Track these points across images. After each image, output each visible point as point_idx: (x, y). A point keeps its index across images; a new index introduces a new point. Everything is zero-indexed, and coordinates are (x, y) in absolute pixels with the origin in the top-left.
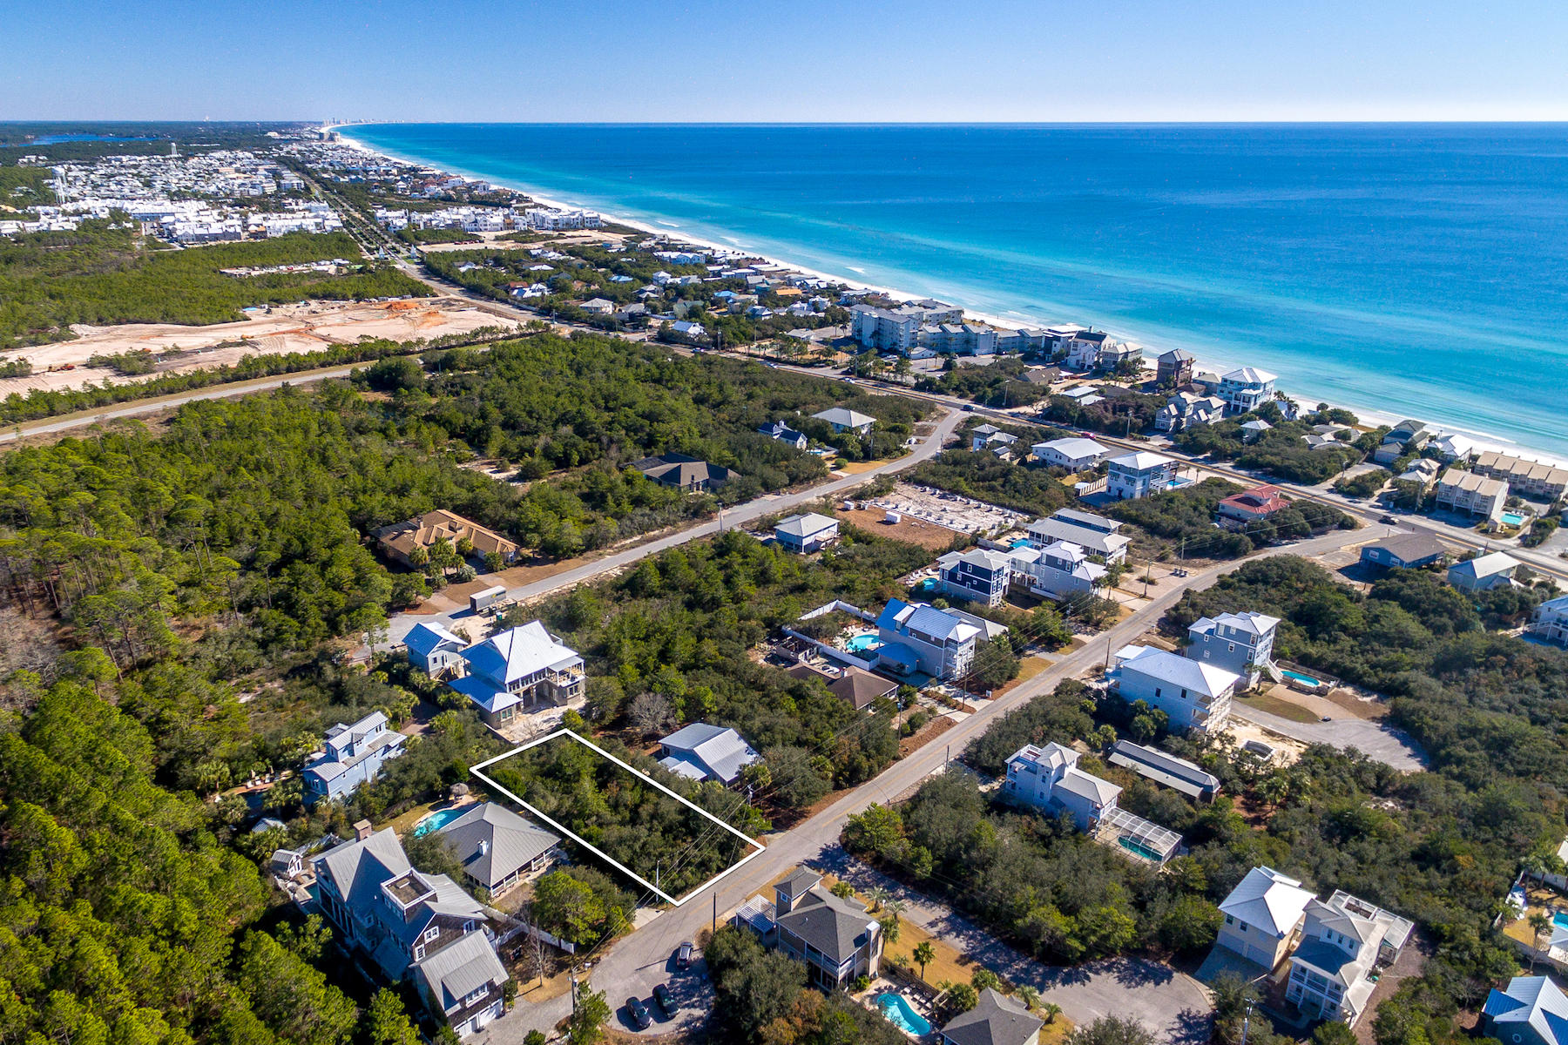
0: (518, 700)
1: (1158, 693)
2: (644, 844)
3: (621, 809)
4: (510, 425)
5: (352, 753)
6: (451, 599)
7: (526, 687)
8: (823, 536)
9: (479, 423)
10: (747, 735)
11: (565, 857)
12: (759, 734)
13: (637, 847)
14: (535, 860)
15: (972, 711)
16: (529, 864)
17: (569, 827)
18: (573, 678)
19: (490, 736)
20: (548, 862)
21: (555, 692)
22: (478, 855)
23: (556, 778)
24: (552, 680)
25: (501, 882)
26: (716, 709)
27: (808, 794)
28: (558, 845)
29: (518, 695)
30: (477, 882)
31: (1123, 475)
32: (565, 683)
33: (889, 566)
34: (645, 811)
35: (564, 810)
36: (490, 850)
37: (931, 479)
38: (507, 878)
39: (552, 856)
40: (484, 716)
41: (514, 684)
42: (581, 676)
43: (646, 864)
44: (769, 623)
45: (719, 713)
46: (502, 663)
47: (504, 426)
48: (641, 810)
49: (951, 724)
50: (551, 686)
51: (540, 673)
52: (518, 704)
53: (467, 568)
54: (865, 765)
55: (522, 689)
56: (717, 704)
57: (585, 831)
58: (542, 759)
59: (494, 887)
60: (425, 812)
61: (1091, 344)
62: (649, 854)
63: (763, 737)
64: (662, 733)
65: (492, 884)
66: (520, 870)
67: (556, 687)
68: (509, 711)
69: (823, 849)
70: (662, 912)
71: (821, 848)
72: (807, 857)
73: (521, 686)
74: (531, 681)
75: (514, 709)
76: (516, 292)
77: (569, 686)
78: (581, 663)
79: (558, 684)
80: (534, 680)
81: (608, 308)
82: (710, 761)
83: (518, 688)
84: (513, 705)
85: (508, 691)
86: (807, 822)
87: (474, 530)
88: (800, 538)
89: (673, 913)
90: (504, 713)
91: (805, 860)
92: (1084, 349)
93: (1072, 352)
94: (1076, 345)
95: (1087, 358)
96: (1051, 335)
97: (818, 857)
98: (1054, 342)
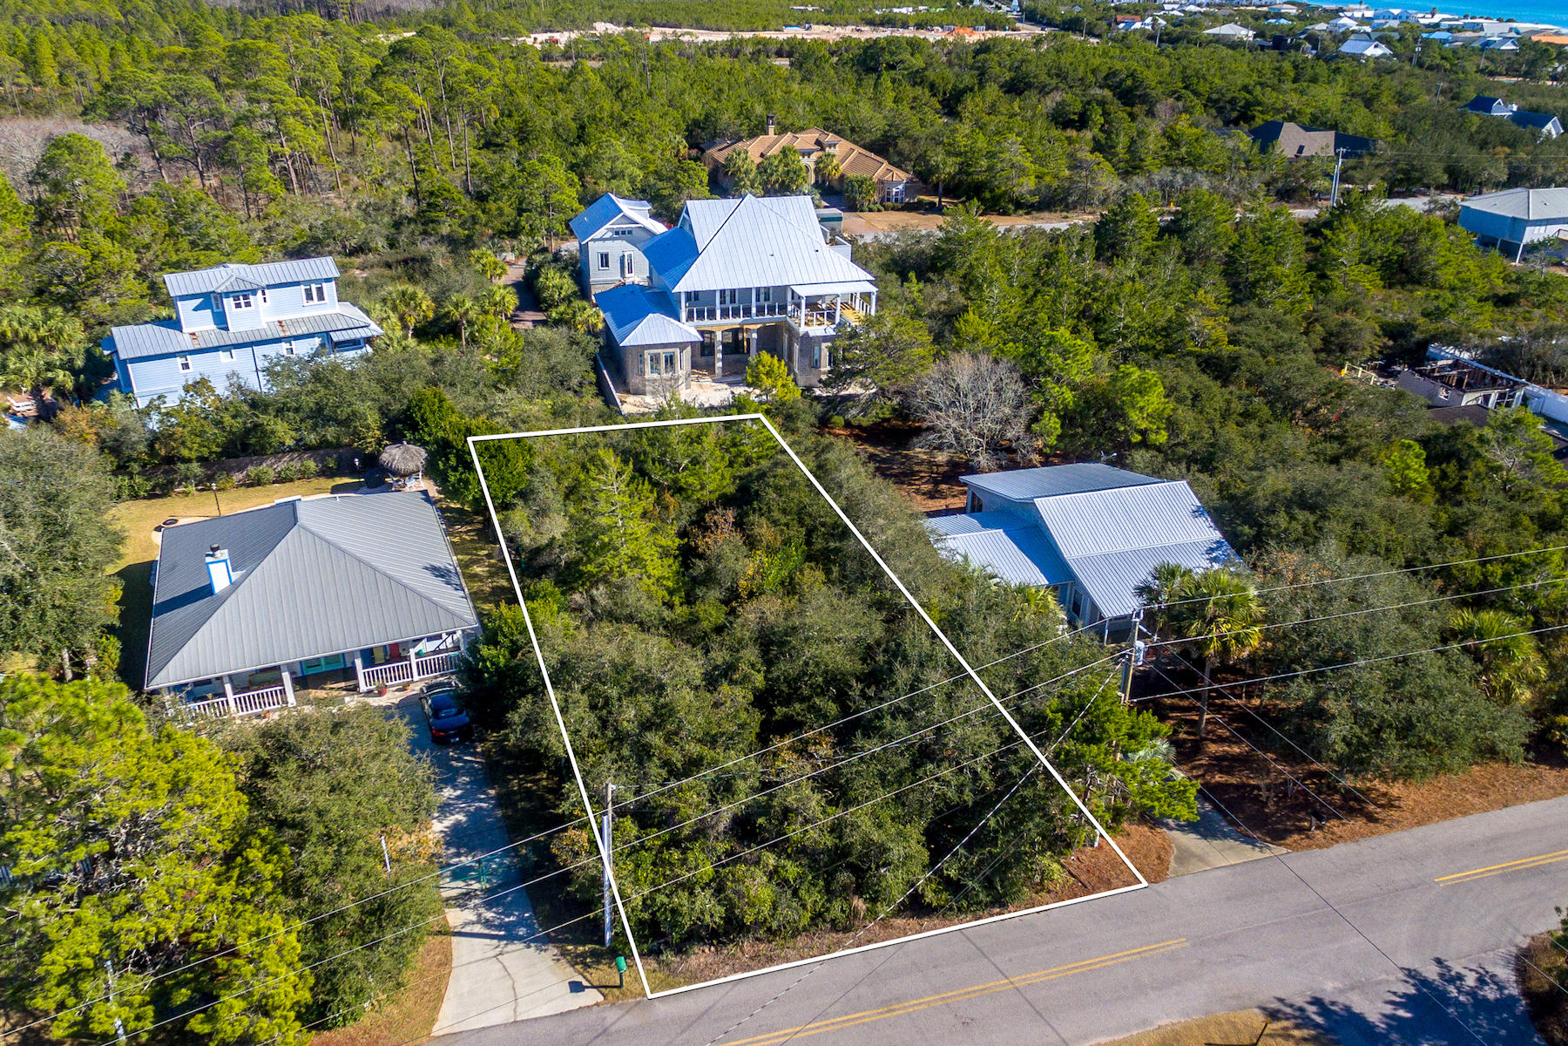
0: (701, 339)
5: (221, 321)
7: (734, 322)
16: (342, 666)
18: (842, 325)
20: (424, 681)
21: (796, 348)
22: (198, 594)
24: (793, 317)
26: (1162, 438)
27: (1405, 729)
32: (820, 330)
39: (451, 670)
40: (616, 355)
41: (700, 303)
46: (689, 253)
50: (791, 335)
51: (775, 299)
55: (720, 326)
64: (983, 459)
67: (797, 336)
68: (670, 360)
69: (1424, 982)
70: (591, 997)
71: (1411, 974)
72: (1329, 988)
73: (718, 312)
74: (747, 312)
75: (684, 359)
76: (1122, 25)
77: (825, 339)
78: (869, 294)
79: (803, 329)
80: (754, 310)
81: (1246, 34)
82: (1071, 550)
83: (712, 315)
84: (682, 346)
85: (684, 315)
86: (1374, 841)
87: (858, 149)
88: (1518, 225)
89: (630, 1020)
90: (655, 359)
91: (1316, 1001)
97: (1388, 1010)
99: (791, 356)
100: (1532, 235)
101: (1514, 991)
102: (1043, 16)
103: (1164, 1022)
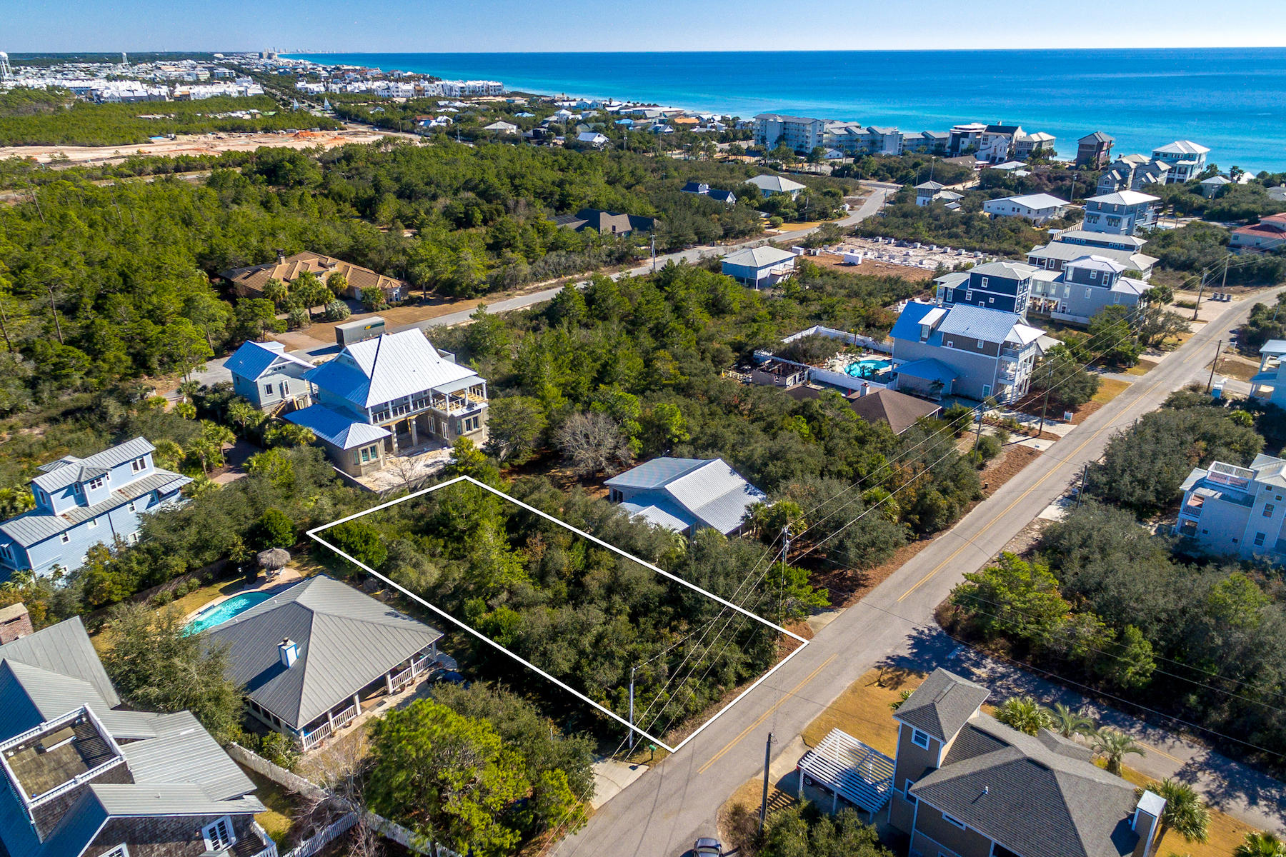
0: (388, 433)
2: (600, 638)
3: (552, 579)
4: (406, 194)
5: (82, 501)
6: (313, 337)
7: (401, 417)
8: (778, 270)
9: (371, 192)
10: (742, 466)
11: (452, 667)
12: (766, 465)
13: (586, 642)
14: (394, 672)
15: (1054, 437)
16: (381, 682)
17: (458, 613)
18: (471, 406)
19: (339, 482)
20: (419, 676)
21: (445, 425)
22: (280, 667)
23: (439, 535)
24: (439, 408)
25: (324, 718)
26: (687, 437)
27: (873, 544)
28: (439, 645)
29: (388, 428)
30: (277, 722)
31: (1104, 215)
32: (458, 411)
33: (870, 294)
34: (595, 580)
35: (451, 585)
36: (303, 658)
37: (882, 230)
38: (336, 711)
39: (430, 664)
40: (333, 455)
41: (381, 412)
42: (482, 404)
43: (609, 675)
44: (737, 347)
45: (693, 442)
46: (361, 381)
47: (400, 195)
48: (587, 579)
49: (1033, 453)
50: (438, 417)
51: (421, 398)
52: (388, 440)
53: (338, 305)
54: (943, 503)
55: (394, 420)
56: (689, 430)
57: (486, 616)
58: (418, 510)
59: (308, 729)
60: (212, 597)
61: (1001, 136)
62: (610, 656)
63: (771, 467)
64: (609, 470)
65: (302, 723)
66: (364, 694)
67: (445, 418)
68: (374, 449)
69: (914, 638)
70: (643, 769)
71: (910, 636)
72: (889, 652)
73: (391, 413)
74: (408, 409)
75: (381, 447)
76: (422, 123)
77: (464, 416)
78: (481, 385)
79: (449, 413)
80: (412, 407)
81: (512, 129)
82: (693, 505)
83: (388, 416)
84: (379, 440)
85: (371, 420)
86: (870, 594)
87: (352, 266)
88: (753, 270)
89: (667, 769)
90: (365, 451)
91: (888, 658)
92: (995, 143)
93: (982, 147)
94: (986, 138)
95: (998, 151)
96: (958, 132)
97: (910, 651)
98: (962, 139)
99: (438, 430)
100: (761, 274)
101: (940, 629)
102: (357, 116)
103: (848, 685)
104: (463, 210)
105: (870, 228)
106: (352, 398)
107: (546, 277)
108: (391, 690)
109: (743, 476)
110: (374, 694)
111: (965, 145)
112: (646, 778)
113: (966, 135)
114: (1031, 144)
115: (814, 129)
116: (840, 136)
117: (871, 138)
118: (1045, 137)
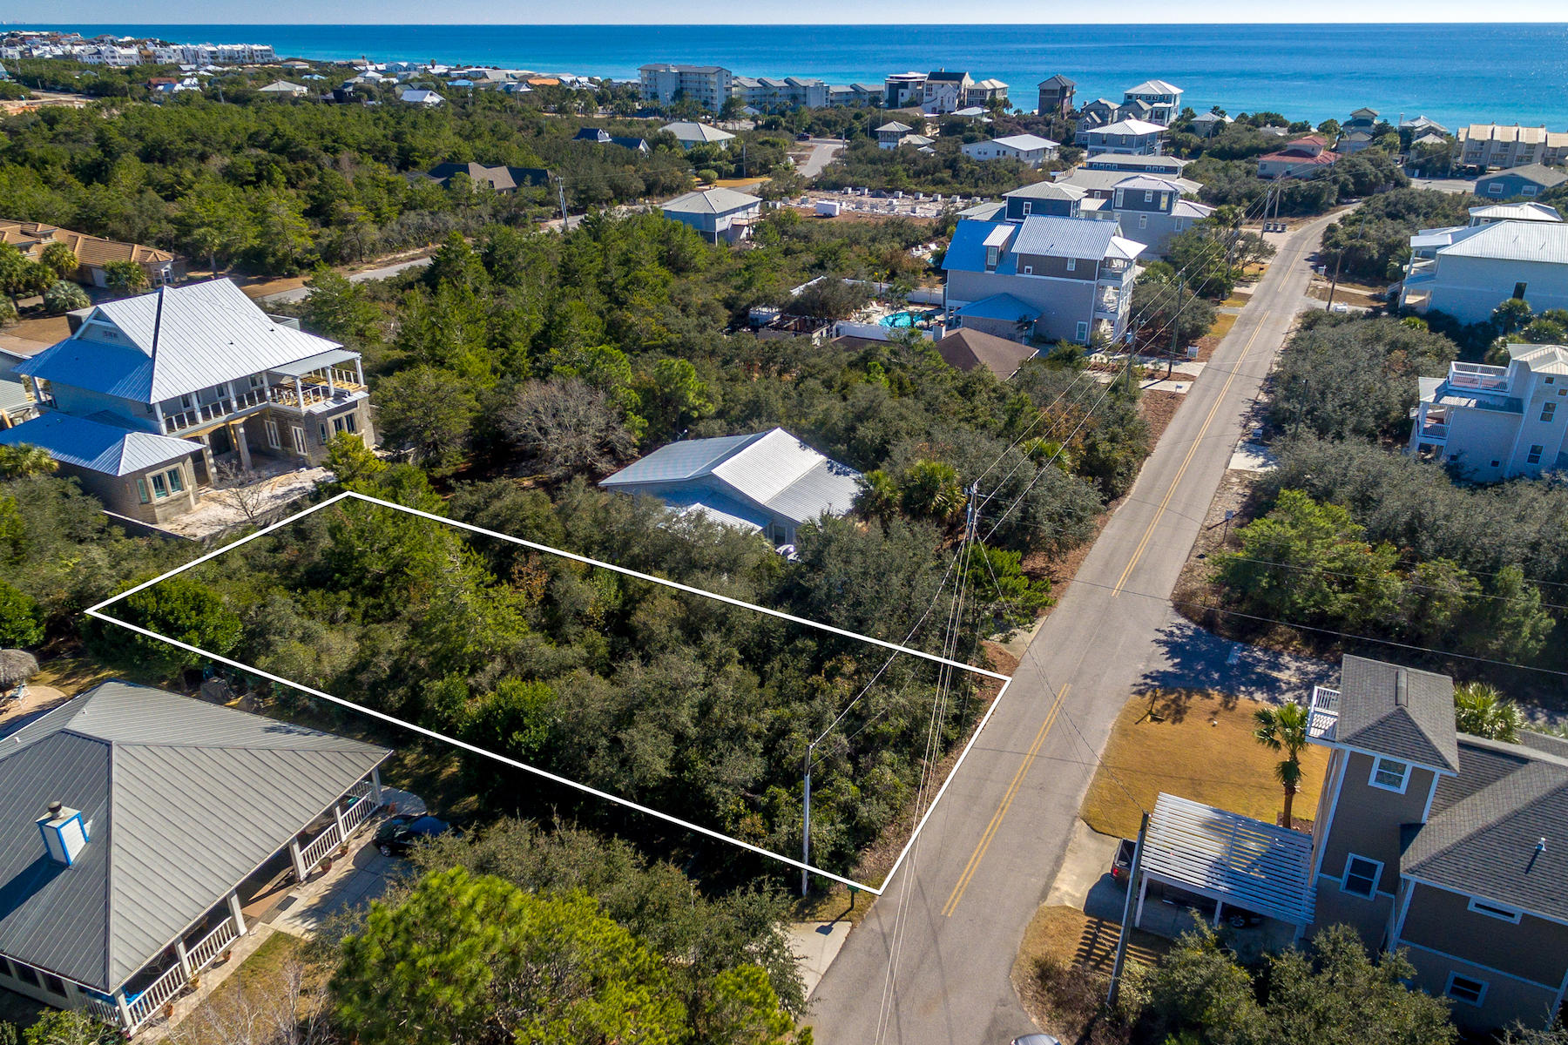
0: (196, 446)
1: (1519, 291)
2: (705, 708)
3: (571, 630)
4: (154, 154)
7: (218, 421)
8: (741, 218)
9: (97, 154)
10: (815, 436)
11: (414, 807)
12: (853, 429)
13: (684, 716)
14: (304, 839)
15: (1187, 377)
16: (283, 859)
17: (412, 710)
18: (339, 395)
19: (117, 531)
20: (354, 837)
21: (298, 431)
22: (48, 866)
23: (335, 587)
24: (285, 404)
25: (170, 956)
26: (711, 409)
27: (1069, 512)
28: (385, 774)
29: (197, 439)
30: (56, 985)
31: (1111, 149)
32: (320, 406)
33: (873, 240)
34: (654, 618)
35: (384, 664)
36: (101, 840)
37: (850, 179)
38: (191, 939)
39: (371, 812)
40: (101, 488)
41: (180, 411)
42: (358, 393)
43: (746, 767)
44: (729, 304)
45: (720, 414)
46: (140, 363)
47: (147, 156)
48: (639, 617)
49: (1174, 397)
50: (284, 419)
51: (249, 387)
52: (197, 457)
54: (1119, 456)
55: (206, 426)
56: (710, 398)
57: (473, 708)
58: (283, 556)
59: (132, 988)
61: (950, 84)
62: (736, 735)
63: (862, 431)
64: (603, 465)
65: (118, 977)
66: (246, 892)
67: (297, 418)
68: (175, 476)
69: (1165, 643)
70: (842, 930)
71: (1158, 642)
72: (1142, 667)
73: (199, 415)
74: (228, 408)
75: (187, 471)
76: (161, 88)
77: (331, 413)
78: (352, 361)
79: (304, 409)
80: (235, 404)
81: (300, 90)
83: (193, 420)
84: (182, 459)
85: (164, 427)
86: (1069, 592)
87: (81, 238)
88: (710, 218)
89: (886, 920)
90: (159, 482)
91: (1146, 677)
92: (941, 92)
93: (926, 98)
94: (930, 89)
95: (945, 103)
96: (896, 81)
97: (1170, 662)
98: (901, 91)
99: (286, 440)
100: (721, 225)
101: (1193, 626)
102: (55, 82)
103: (1110, 726)
104: (252, 170)
105: (834, 178)
106: (123, 391)
107: (405, 245)
108: (303, 873)
109: (820, 450)
110: (268, 887)
111: (905, 96)
112: (856, 944)
113: (904, 85)
114: (983, 92)
115: (720, 80)
116: (753, 89)
117: (790, 92)
118: (999, 84)
